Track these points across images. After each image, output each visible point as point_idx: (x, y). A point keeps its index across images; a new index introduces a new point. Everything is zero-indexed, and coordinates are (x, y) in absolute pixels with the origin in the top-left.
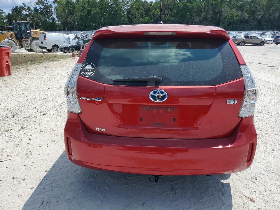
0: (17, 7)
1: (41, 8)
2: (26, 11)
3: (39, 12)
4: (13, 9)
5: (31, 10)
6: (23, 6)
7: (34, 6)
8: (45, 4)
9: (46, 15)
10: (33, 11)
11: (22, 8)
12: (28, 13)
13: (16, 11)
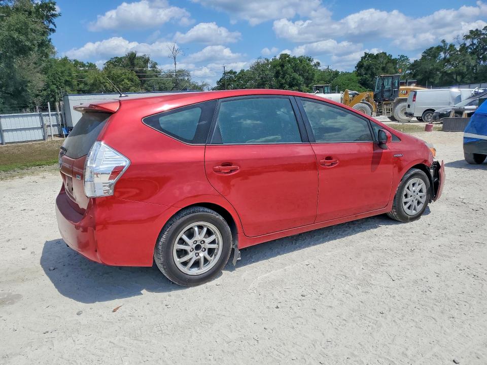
0: (431, 48)
1: (474, 44)
2: (445, 53)
3: (469, 50)
4: (425, 52)
5: (455, 49)
6: (442, 45)
7: (462, 42)
8: (482, 37)
9: (481, 54)
10: (457, 51)
11: (439, 49)
12: (448, 56)
13: (429, 55)
